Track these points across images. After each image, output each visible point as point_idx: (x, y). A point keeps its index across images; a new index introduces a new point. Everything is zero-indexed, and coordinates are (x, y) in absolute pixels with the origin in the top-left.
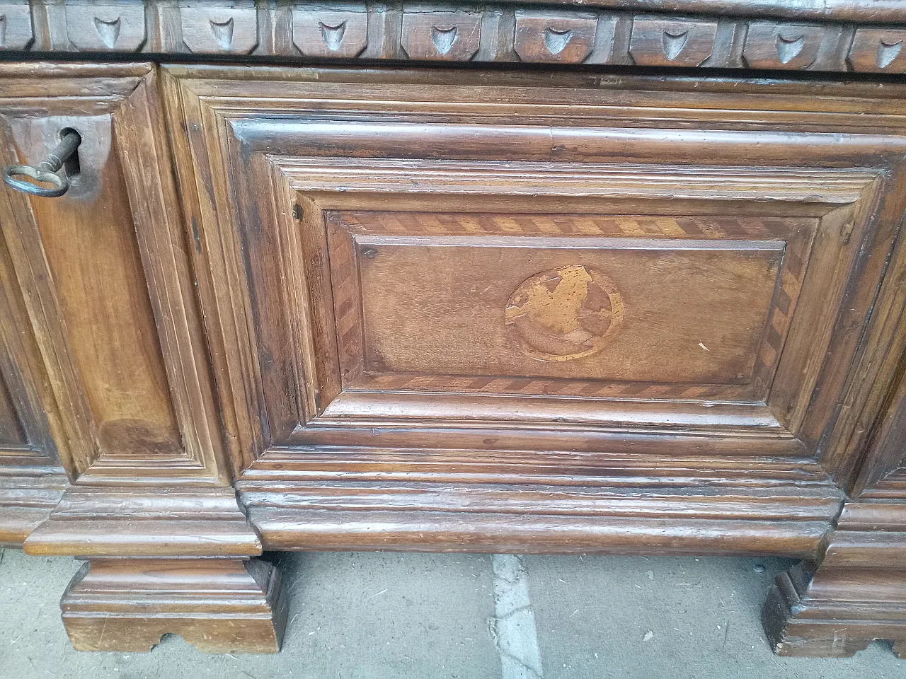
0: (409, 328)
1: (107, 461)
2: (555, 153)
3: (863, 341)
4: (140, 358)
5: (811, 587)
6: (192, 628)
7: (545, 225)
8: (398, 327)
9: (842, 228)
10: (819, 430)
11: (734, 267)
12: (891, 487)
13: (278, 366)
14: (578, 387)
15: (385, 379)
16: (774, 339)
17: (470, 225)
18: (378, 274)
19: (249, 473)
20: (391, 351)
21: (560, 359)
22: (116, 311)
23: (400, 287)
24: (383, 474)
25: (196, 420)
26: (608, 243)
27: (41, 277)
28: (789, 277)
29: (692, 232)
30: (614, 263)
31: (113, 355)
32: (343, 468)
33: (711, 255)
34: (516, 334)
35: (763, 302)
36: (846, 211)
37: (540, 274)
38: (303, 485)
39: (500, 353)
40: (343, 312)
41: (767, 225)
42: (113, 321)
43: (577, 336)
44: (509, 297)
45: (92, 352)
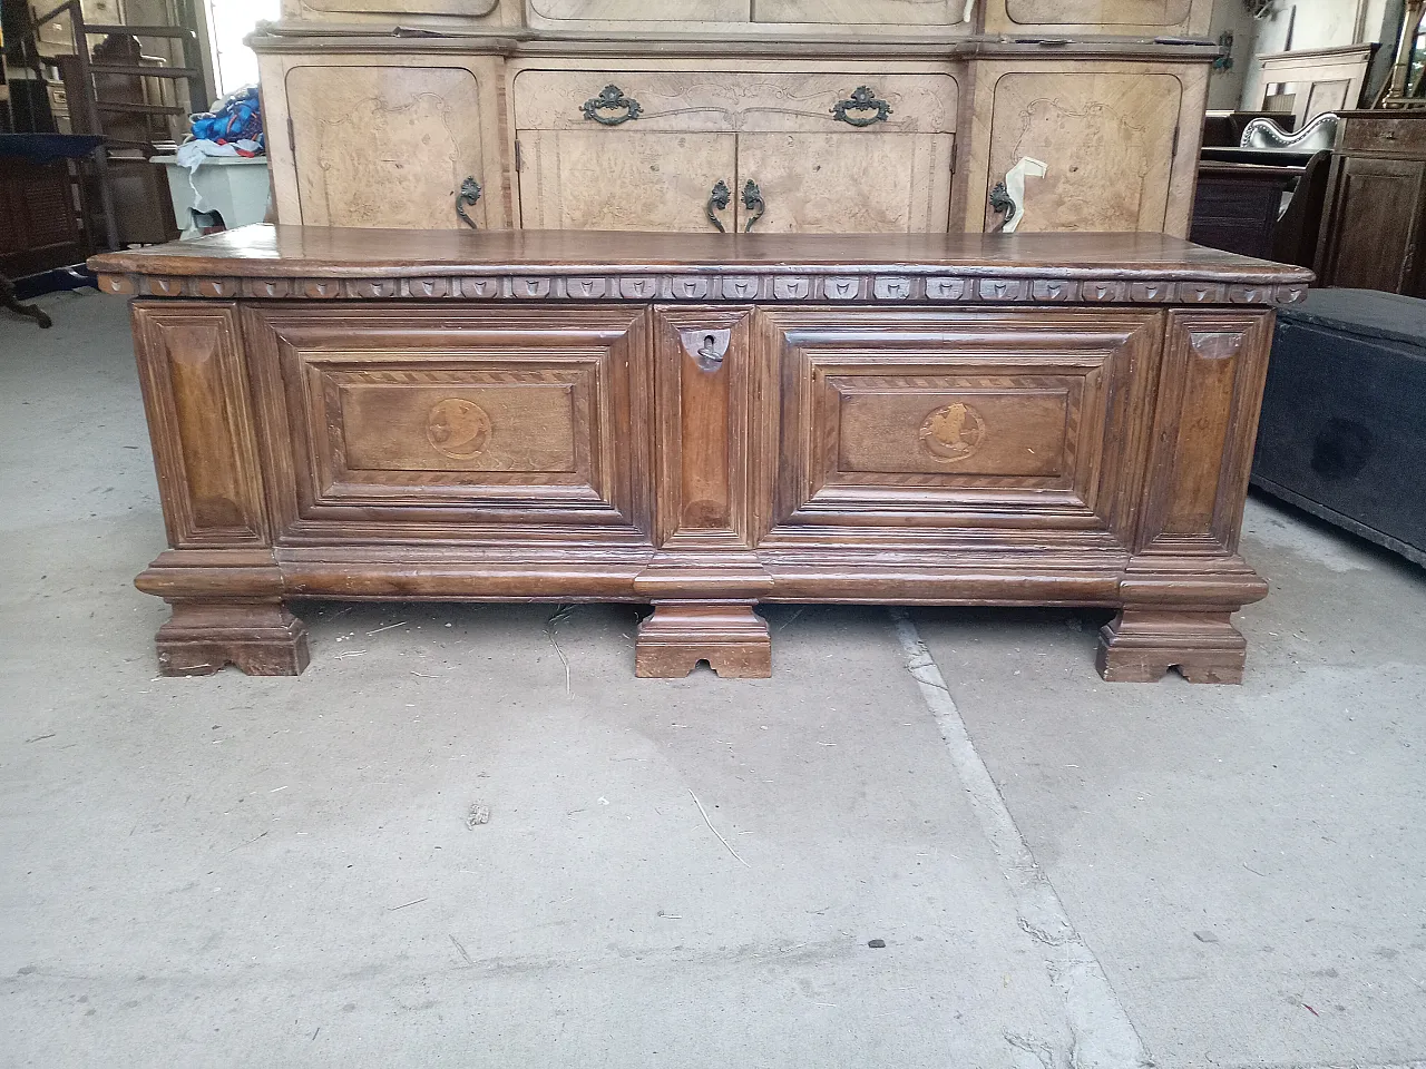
0: (866, 442)
1: (682, 533)
2: (943, 345)
3: (1122, 449)
4: (720, 461)
5: (1122, 625)
6: (718, 655)
7: (940, 382)
8: (859, 444)
9: (1097, 380)
10: (1107, 510)
11: (1041, 402)
12: (1159, 548)
13: (790, 468)
14: (961, 480)
15: (850, 476)
16: (1071, 447)
17: (901, 383)
18: (851, 411)
19: (762, 545)
20: (854, 459)
21: (951, 460)
22: (714, 430)
23: (863, 418)
24: (844, 546)
25: (740, 504)
26: (974, 391)
27: (676, 415)
28: (1074, 409)
29: (1019, 385)
30: (979, 402)
31: (707, 459)
32: (818, 541)
33: (1029, 397)
34: (926, 445)
35: (1061, 424)
36: (1096, 371)
37: (938, 409)
38: (794, 551)
39: (918, 457)
40: (829, 433)
41: (1058, 380)
42: (711, 437)
43: (960, 446)
44: (922, 423)
45: (695, 457)
